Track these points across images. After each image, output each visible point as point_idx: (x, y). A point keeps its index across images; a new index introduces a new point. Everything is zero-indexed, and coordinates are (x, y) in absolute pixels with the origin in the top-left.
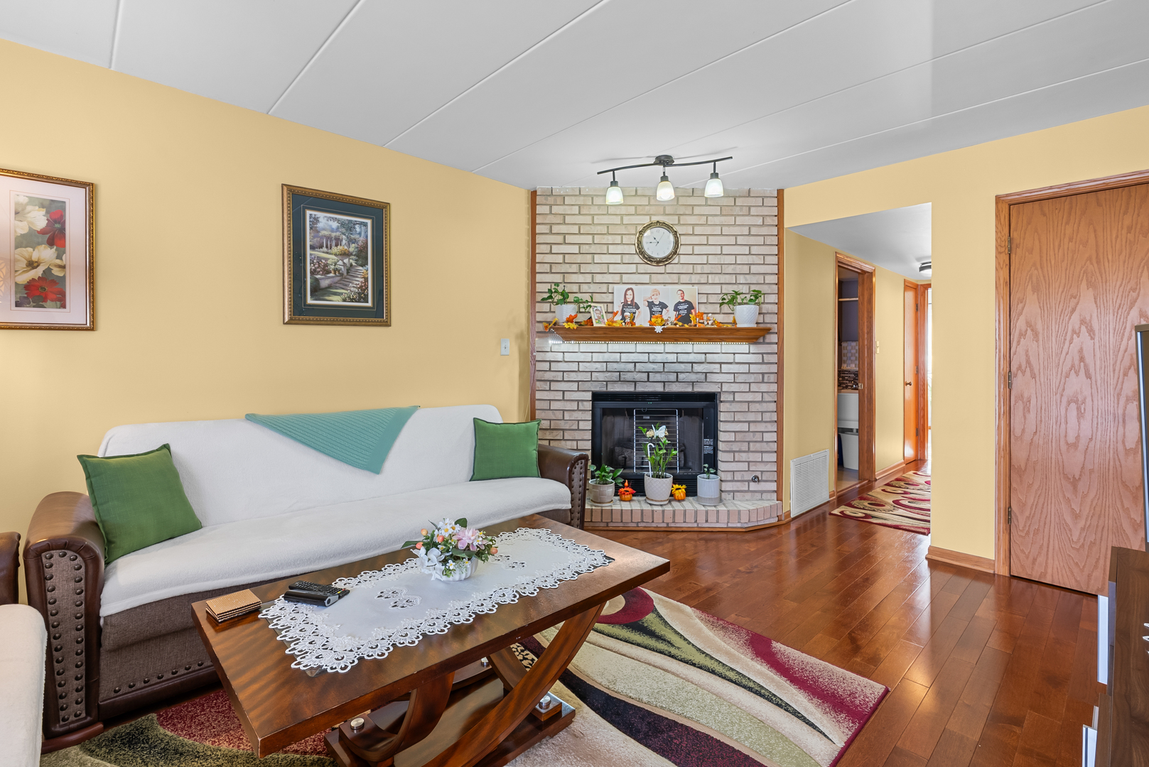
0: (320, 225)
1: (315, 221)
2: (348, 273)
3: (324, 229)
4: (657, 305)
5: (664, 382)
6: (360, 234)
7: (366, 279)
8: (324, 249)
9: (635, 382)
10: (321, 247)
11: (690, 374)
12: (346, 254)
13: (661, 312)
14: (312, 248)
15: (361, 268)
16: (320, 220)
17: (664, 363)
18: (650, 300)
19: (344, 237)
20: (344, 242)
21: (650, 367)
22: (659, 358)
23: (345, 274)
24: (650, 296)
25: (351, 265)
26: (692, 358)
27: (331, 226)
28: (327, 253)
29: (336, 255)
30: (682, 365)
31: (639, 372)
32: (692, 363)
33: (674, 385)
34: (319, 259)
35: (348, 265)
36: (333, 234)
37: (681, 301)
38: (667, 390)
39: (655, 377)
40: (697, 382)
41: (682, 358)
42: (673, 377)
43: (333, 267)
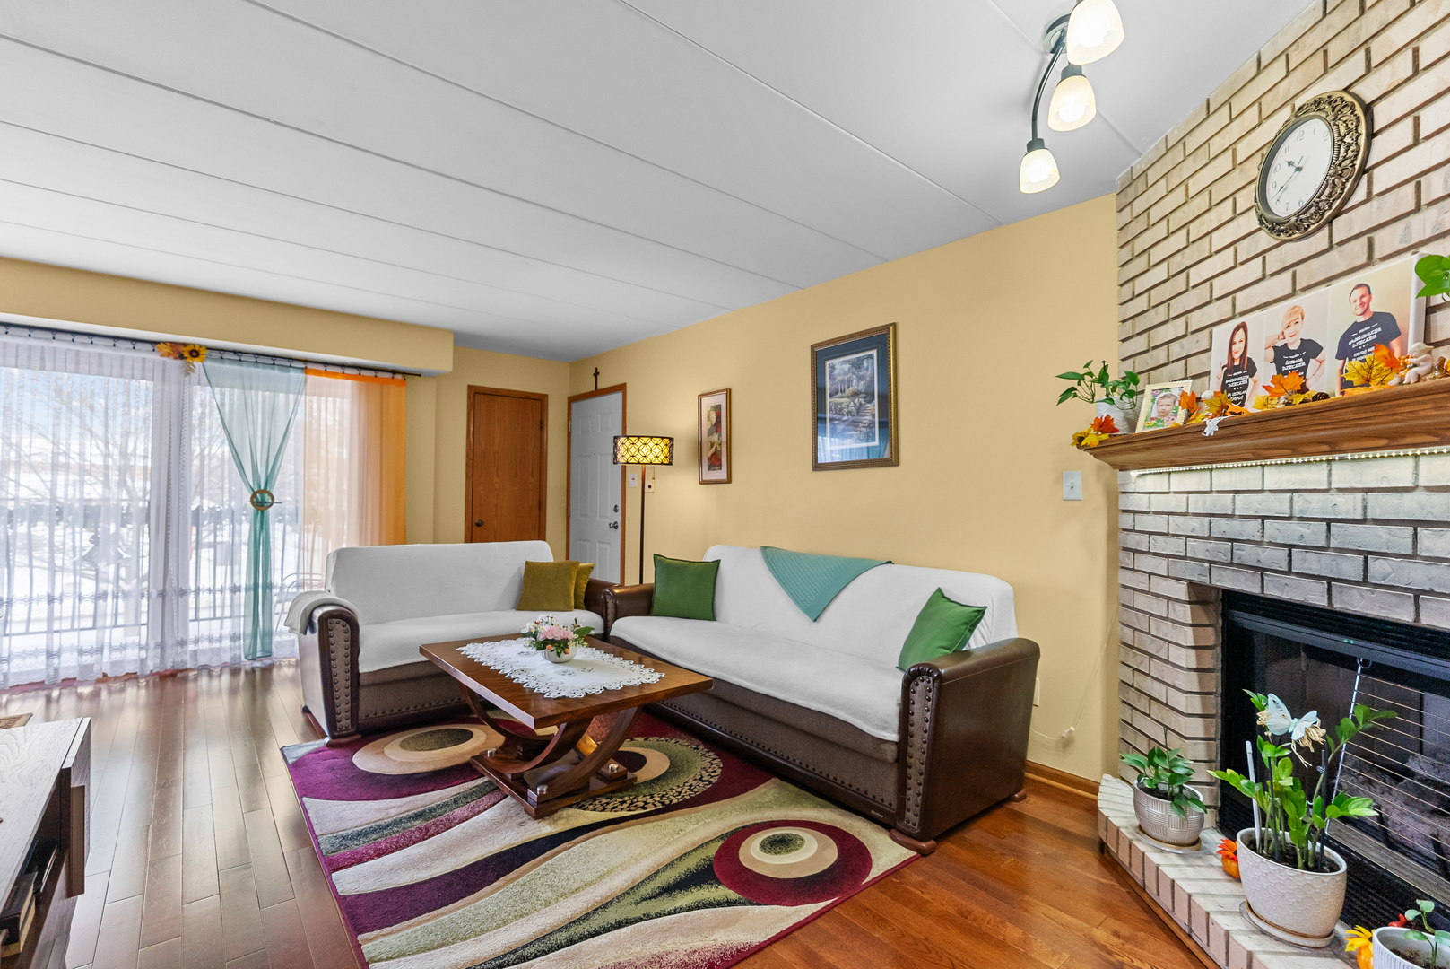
0: (836, 372)
1: (833, 368)
2: (858, 412)
3: (839, 375)
4: (1294, 352)
5: (1330, 580)
6: (867, 368)
7: (873, 416)
8: (840, 394)
9: (1263, 571)
10: (837, 393)
11: (1405, 563)
12: (856, 394)
13: (1304, 369)
14: (831, 396)
15: (868, 405)
16: (836, 367)
17: (1329, 521)
18: (1280, 344)
19: (854, 376)
20: (854, 381)
21: (1293, 531)
22: (1315, 505)
23: (856, 414)
24: (1279, 332)
25: (861, 404)
26: (1409, 506)
27: (844, 370)
28: (842, 397)
29: (848, 397)
30: (1382, 531)
31: (1270, 544)
32: (1416, 524)
33: (1355, 592)
34: (836, 404)
35: (858, 405)
36: (846, 377)
37: (1361, 319)
38: (1337, 606)
39: (1304, 560)
40: (1431, 592)
41: (1382, 506)
42: (1352, 568)
43: (846, 410)
